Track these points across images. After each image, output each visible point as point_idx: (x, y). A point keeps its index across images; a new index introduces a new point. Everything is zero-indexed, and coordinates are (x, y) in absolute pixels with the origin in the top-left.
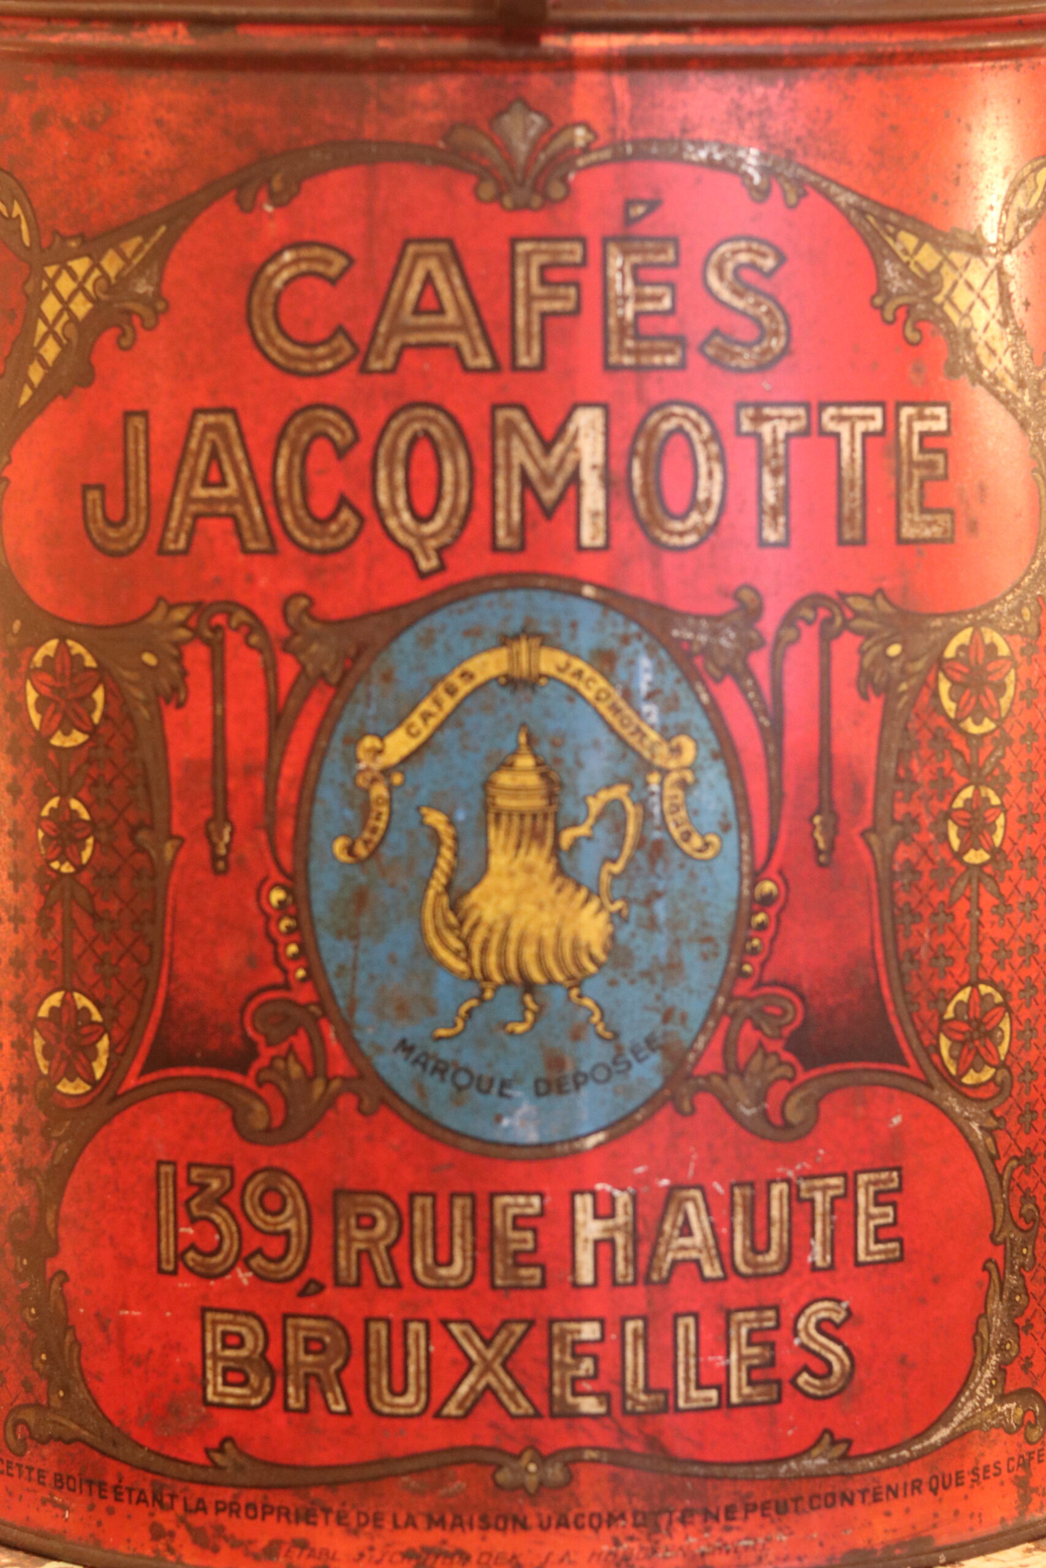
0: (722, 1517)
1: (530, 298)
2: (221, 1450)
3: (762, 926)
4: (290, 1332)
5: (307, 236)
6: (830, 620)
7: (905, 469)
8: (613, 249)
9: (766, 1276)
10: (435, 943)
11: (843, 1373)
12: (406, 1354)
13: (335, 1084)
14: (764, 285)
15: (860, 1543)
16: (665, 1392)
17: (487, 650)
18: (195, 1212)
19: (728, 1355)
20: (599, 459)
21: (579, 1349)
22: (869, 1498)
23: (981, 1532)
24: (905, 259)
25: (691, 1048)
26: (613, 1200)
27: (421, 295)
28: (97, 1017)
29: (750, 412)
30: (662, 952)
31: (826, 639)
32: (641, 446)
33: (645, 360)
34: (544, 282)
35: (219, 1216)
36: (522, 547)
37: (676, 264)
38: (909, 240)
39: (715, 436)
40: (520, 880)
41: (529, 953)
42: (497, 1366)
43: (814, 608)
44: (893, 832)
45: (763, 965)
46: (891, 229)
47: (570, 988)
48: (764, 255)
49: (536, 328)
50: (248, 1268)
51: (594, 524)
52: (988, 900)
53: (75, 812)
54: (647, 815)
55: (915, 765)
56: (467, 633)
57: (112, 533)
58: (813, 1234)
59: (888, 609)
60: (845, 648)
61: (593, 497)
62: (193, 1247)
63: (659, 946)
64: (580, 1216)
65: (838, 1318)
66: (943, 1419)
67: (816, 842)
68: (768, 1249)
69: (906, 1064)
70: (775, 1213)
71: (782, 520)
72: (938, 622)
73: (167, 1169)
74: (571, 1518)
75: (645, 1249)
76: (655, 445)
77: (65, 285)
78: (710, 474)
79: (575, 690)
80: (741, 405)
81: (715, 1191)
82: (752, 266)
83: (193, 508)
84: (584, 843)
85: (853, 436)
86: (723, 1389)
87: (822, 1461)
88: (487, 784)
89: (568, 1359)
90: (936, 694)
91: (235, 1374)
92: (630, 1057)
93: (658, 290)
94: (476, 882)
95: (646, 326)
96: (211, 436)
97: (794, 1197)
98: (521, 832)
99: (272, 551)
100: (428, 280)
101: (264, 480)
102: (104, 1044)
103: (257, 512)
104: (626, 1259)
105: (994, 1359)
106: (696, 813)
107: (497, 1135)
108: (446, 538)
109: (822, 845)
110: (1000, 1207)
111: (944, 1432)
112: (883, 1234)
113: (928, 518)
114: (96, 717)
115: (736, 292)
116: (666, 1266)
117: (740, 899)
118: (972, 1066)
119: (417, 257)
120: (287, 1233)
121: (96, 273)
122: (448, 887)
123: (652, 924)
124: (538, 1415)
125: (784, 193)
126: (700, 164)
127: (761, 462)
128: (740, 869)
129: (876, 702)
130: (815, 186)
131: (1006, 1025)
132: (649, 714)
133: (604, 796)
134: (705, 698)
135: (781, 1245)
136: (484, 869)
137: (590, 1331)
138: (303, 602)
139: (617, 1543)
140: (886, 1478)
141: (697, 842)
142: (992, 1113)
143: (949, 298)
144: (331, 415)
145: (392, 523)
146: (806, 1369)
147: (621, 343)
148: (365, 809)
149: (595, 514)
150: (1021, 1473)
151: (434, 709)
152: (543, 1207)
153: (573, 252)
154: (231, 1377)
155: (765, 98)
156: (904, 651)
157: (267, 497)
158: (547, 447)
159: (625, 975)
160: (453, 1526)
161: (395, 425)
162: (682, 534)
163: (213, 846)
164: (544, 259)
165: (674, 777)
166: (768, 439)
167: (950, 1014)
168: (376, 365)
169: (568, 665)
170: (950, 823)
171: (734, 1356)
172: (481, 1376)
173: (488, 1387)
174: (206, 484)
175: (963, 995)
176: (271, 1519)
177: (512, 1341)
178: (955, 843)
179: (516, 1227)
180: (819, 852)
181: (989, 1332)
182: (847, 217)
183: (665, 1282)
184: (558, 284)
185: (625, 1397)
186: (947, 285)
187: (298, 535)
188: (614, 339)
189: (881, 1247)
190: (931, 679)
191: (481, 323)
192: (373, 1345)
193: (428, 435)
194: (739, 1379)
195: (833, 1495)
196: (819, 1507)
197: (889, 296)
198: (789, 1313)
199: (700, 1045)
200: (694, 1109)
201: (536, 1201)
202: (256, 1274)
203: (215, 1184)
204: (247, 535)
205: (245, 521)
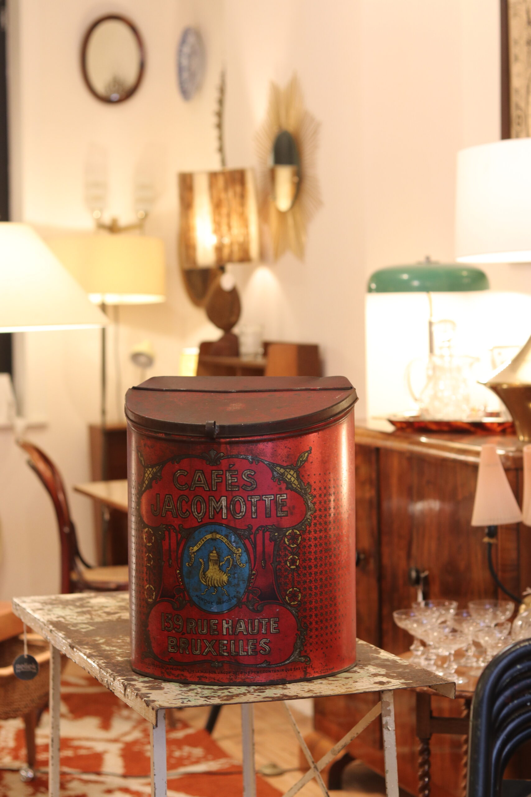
0: (247, 673)
1: (215, 480)
2: (171, 659)
3: (253, 578)
4: (180, 641)
5: (182, 469)
6: (265, 530)
7: (278, 505)
8: (227, 472)
9: (255, 634)
10: (201, 580)
11: (268, 650)
12: (197, 645)
13: (187, 601)
14: (252, 477)
15: (272, 679)
16: (238, 652)
17: (209, 534)
18: (167, 620)
19: (248, 647)
20: (225, 505)
21: (224, 645)
22: (274, 672)
23: (296, 679)
24: (278, 471)
25: (241, 598)
26: (229, 621)
27: (198, 478)
28: (153, 589)
29: (250, 497)
30: (236, 582)
31: (264, 533)
32: (232, 503)
33: (232, 489)
34: (217, 477)
35: (170, 622)
36: (214, 518)
37: (237, 474)
38: (279, 468)
39: (244, 501)
40: (214, 570)
41: (215, 582)
42: (211, 647)
43: (261, 528)
44: (276, 564)
45: (253, 585)
46: (275, 467)
47: (222, 588)
48: (252, 472)
49: (215, 484)
50: (174, 630)
51: (225, 515)
52: (295, 574)
53: (150, 556)
54: (233, 560)
55: (280, 553)
56: (206, 531)
57: (155, 512)
58: (263, 628)
59: (275, 528)
60: (267, 534)
61: (224, 511)
62: (167, 627)
63: (236, 581)
64: (224, 624)
65: (267, 642)
66: (288, 659)
67: (262, 565)
68: (255, 630)
69: (279, 601)
70: (256, 624)
71: (256, 514)
72: (285, 529)
73: (163, 614)
74: (223, 672)
75: (234, 629)
76: (234, 502)
77: (148, 472)
78: (243, 507)
79: (222, 541)
80: (248, 496)
81: (246, 621)
82: (250, 474)
83: (166, 510)
84: (224, 565)
85: (268, 500)
86: (247, 652)
87: (265, 665)
88: (209, 555)
89: (222, 647)
90: (284, 541)
91: (173, 647)
92: (231, 599)
93: (234, 478)
94: (207, 571)
95: (233, 484)
96: (168, 499)
97: (259, 622)
98: (214, 563)
99: (177, 517)
100: (199, 476)
101: (176, 506)
102: (154, 593)
103: (175, 511)
104: (231, 631)
105: (298, 650)
106: (242, 560)
107: (211, 611)
108: (202, 517)
109: (263, 565)
110: (299, 625)
111: (288, 662)
112: (275, 628)
113: (283, 512)
114: (153, 541)
115: (247, 478)
116: (238, 632)
117: (249, 574)
118: (293, 601)
119: (198, 473)
120: (180, 625)
121: (152, 471)
122: (203, 571)
123: (235, 578)
124: (217, 655)
125: (255, 462)
126: (241, 458)
127: (252, 505)
128: (249, 569)
129: (273, 543)
130: (260, 461)
131: (300, 595)
132: (234, 545)
133: (227, 557)
134: (243, 542)
135: (257, 629)
136: (208, 569)
137: (225, 642)
138: (181, 525)
139: (230, 676)
140: (277, 669)
141: (242, 565)
142: (297, 609)
143: (286, 477)
144: (185, 497)
145: (194, 514)
146: (262, 650)
147: (229, 487)
148: (191, 558)
149: (225, 513)
150: (305, 670)
151: (201, 543)
152: (218, 622)
153: (221, 472)
154: (172, 648)
155: (252, 447)
156: (278, 534)
157: (176, 509)
158: (217, 503)
159: (230, 586)
160: (205, 673)
161: (195, 499)
162: (239, 516)
163: (169, 563)
164: (216, 473)
165: (238, 554)
166: (253, 501)
167: (288, 592)
168: (192, 489)
169: (221, 537)
170: (288, 562)
171: (249, 647)
172: (209, 648)
173: (210, 651)
174: (168, 506)
175: (291, 590)
176: (178, 671)
177: (213, 643)
178: (289, 565)
179: (214, 625)
180: (263, 566)
181: (297, 645)
182: (267, 465)
183: (237, 635)
184: (219, 477)
185: (231, 653)
186: (286, 475)
187: (180, 515)
188: (228, 486)
189: (275, 630)
190: (283, 538)
191: (207, 483)
192: (193, 643)
193: (199, 500)
194: (250, 651)
195: (267, 671)
196: (264, 673)
197: (275, 478)
198: (259, 641)
199: (243, 597)
200: (242, 607)
201: (217, 621)
202: (176, 632)
203: (170, 617)
204: (173, 515)
205: (173, 513)
